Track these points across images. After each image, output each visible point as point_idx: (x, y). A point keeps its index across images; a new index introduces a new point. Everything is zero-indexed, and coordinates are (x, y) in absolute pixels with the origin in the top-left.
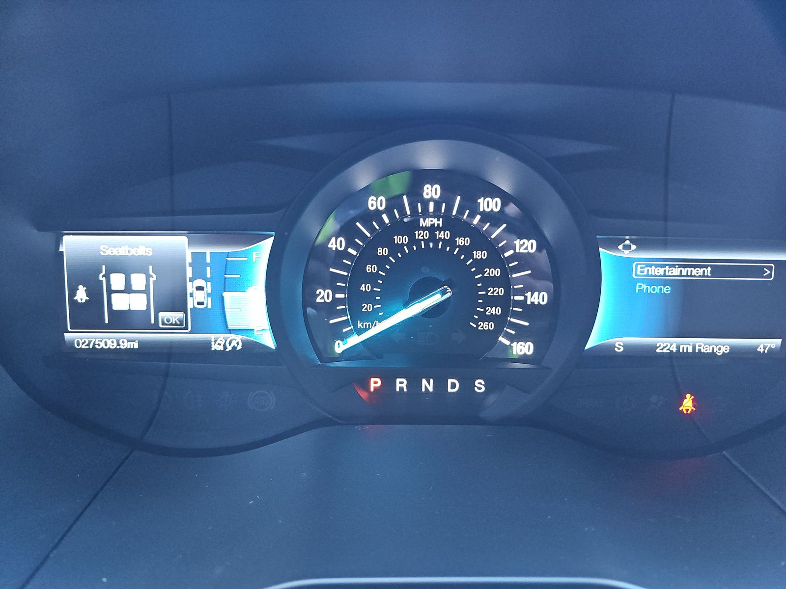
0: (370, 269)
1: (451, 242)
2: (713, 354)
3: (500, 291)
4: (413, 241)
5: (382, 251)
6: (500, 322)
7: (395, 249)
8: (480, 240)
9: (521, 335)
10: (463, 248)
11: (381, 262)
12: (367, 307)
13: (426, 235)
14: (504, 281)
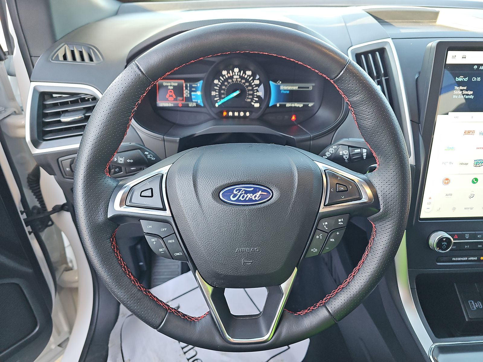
0: (223, 87)
1: (241, 81)
2: (299, 107)
3: (251, 92)
4: (232, 81)
5: (226, 83)
6: (252, 99)
7: (229, 83)
8: (247, 81)
9: (256, 102)
10: (243, 83)
11: (226, 86)
12: (223, 96)
13: (236, 80)
14: (252, 90)
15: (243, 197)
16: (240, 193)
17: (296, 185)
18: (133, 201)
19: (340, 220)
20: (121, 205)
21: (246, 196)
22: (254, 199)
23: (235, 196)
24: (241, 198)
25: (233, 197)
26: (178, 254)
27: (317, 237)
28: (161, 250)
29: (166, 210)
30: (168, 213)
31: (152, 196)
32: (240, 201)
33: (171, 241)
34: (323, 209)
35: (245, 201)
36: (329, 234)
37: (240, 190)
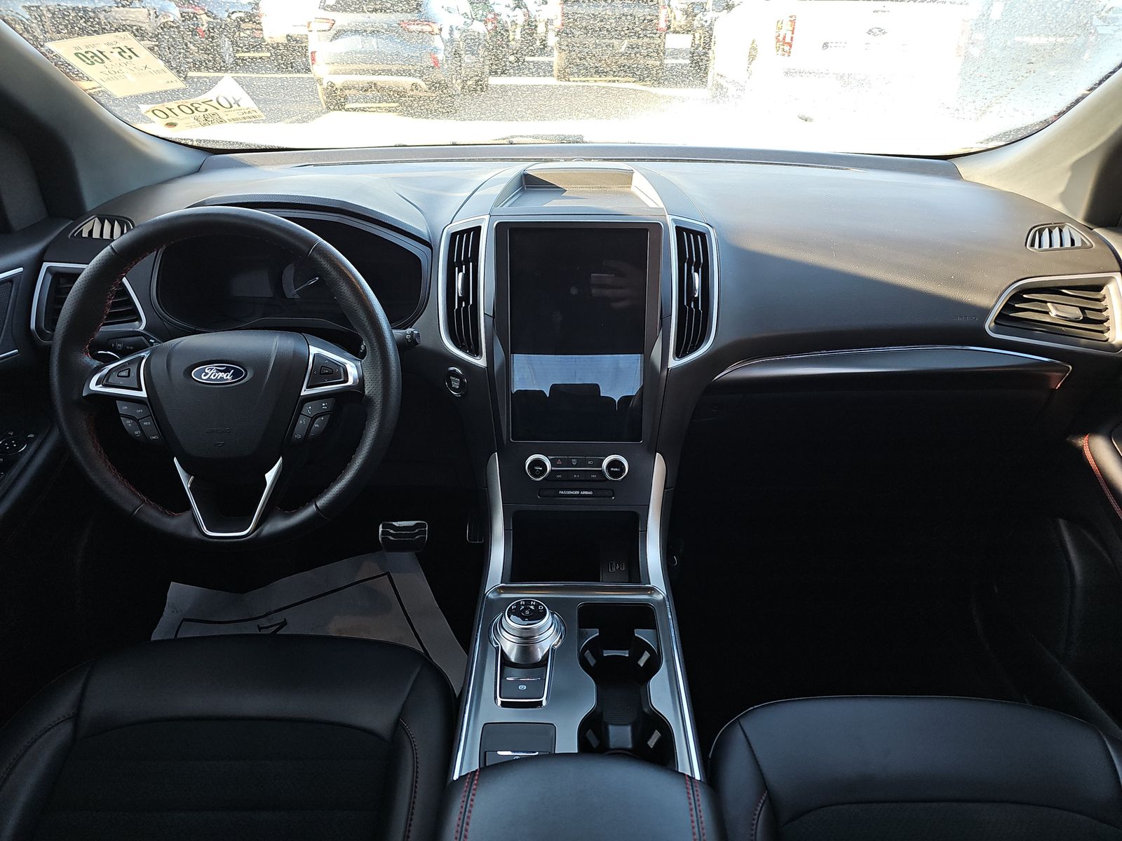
15: (214, 376)
16: (212, 371)
17: (272, 365)
18: (110, 381)
19: (324, 404)
20: (97, 384)
21: (217, 375)
22: (225, 378)
23: (207, 374)
24: (212, 377)
25: (205, 376)
26: (154, 438)
27: (301, 422)
28: (136, 433)
29: (142, 390)
30: (143, 394)
31: (129, 376)
32: (212, 379)
33: (146, 423)
34: (305, 392)
35: (216, 380)
36: (314, 419)
37: (212, 369)
